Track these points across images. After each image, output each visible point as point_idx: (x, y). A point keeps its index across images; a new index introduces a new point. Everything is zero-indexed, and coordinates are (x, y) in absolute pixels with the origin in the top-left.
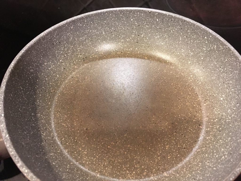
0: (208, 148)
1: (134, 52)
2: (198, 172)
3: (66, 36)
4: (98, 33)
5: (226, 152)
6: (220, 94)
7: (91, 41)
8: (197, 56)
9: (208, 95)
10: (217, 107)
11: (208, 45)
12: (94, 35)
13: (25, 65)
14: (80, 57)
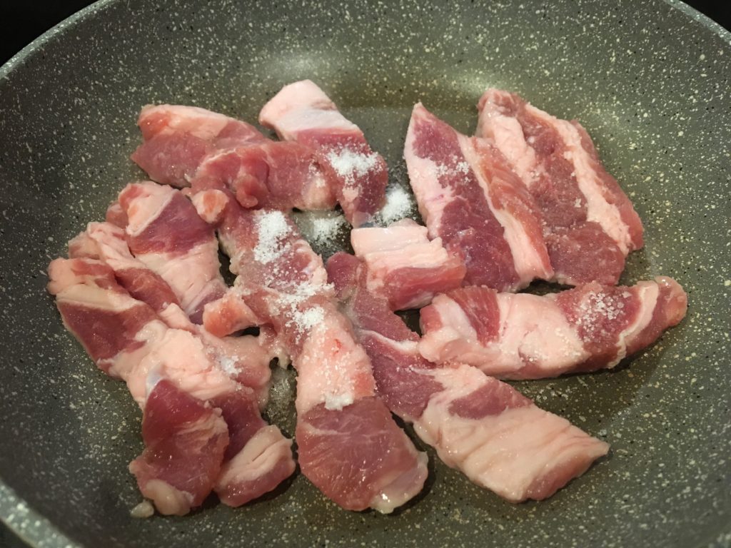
0: (639, 449)
1: (444, 96)
2: (577, 529)
3: (217, 8)
4: (329, 14)
5: (704, 472)
6: (724, 267)
7: (299, 39)
8: (663, 126)
9: (680, 265)
10: (704, 311)
11: (707, 86)
12: (316, 18)
13: (58, 77)
14: (255, 87)
